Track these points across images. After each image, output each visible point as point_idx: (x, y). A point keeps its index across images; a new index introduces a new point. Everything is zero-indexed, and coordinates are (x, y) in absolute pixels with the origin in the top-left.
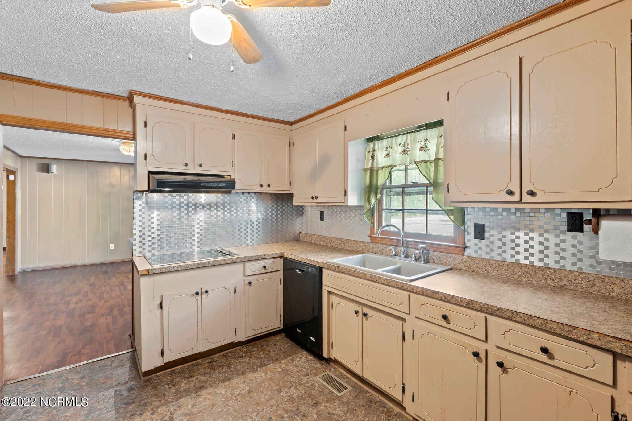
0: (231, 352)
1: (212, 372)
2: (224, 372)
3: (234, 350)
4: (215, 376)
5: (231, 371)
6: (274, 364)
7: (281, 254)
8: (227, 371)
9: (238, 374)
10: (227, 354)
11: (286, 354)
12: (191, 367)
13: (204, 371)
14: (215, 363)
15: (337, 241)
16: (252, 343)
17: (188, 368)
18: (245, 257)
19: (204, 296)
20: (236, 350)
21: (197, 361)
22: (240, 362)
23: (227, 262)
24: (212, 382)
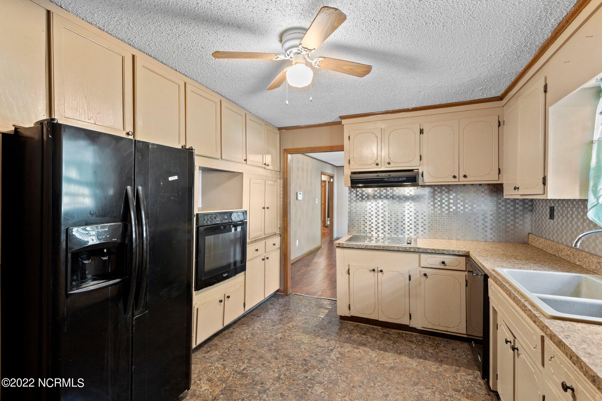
0: (406, 334)
1: (380, 339)
2: (387, 344)
3: (411, 334)
4: (379, 343)
5: (393, 347)
6: (434, 363)
7: (467, 253)
8: (390, 345)
9: (396, 352)
10: (403, 333)
11: (457, 363)
12: (370, 328)
13: (375, 335)
14: (387, 335)
15: (566, 250)
16: (431, 337)
17: (367, 328)
18: (420, 248)
19: (380, 274)
20: (412, 335)
21: (377, 327)
22: (406, 345)
23: (401, 250)
24: (373, 345)
